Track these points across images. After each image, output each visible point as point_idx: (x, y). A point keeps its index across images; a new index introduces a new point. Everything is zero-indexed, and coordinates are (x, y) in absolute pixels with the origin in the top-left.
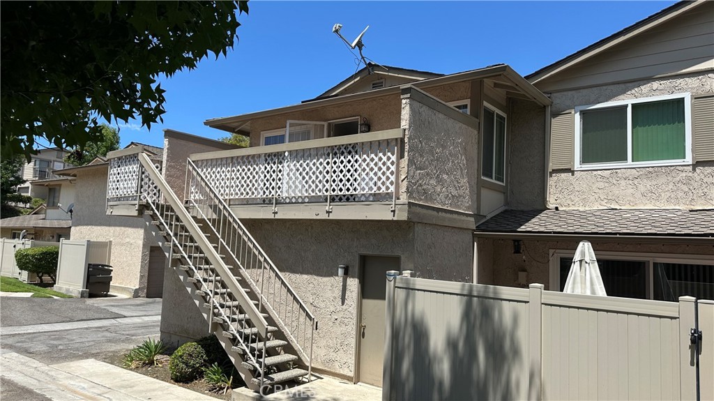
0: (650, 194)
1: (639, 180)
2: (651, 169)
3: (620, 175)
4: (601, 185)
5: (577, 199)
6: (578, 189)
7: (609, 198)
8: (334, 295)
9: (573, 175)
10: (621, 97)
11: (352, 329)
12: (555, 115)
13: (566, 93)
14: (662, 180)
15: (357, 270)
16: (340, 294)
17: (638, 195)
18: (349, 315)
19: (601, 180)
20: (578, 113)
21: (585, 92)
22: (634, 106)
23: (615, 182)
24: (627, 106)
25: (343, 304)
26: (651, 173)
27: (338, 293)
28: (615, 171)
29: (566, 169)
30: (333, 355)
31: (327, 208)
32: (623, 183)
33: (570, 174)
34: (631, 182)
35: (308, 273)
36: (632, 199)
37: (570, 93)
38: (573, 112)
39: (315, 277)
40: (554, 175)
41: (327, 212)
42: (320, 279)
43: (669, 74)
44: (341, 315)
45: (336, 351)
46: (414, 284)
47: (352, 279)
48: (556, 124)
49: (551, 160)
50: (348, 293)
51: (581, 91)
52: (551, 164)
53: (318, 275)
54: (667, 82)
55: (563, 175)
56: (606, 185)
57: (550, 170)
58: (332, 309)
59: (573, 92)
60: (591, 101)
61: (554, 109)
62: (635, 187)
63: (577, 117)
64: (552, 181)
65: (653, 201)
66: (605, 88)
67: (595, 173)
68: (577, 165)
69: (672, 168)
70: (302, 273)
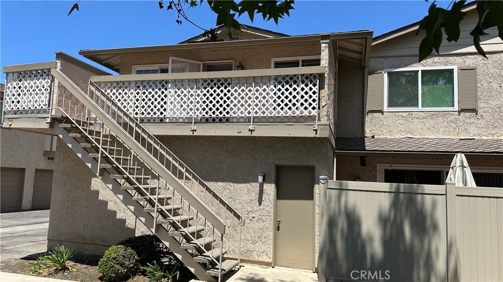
0: (433, 129)
1: (426, 119)
2: (433, 113)
3: (414, 116)
4: (402, 122)
5: (385, 131)
6: (386, 124)
7: (407, 130)
8: (251, 198)
9: (383, 114)
10: (414, 65)
11: (270, 224)
12: (371, 73)
13: (378, 59)
14: (440, 120)
15: (273, 177)
16: (258, 196)
17: (425, 129)
18: (266, 213)
19: (402, 118)
20: (386, 73)
21: (391, 59)
22: (423, 71)
23: (411, 120)
24: (418, 71)
25: (260, 204)
26: (434, 115)
27: (255, 195)
28: (411, 113)
29: (378, 111)
30: (251, 246)
31: (251, 127)
32: (416, 121)
33: (381, 114)
34: (421, 121)
35: (223, 181)
36: (422, 132)
37: (381, 59)
38: (383, 73)
39: (231, 184)
40: (369, 114)
41: (250, 130)
42: (236, 185)
43: (445, 53)
44: (258, 213)
45: (254, 242)
46: (347, 186)
47: (268, 185)
48: (372, 80)
49: (367, 104)
50: (265, 196)
51: (388, 59)
52: (367, 107)
53: (234, 182)
54: (443, 58)
55: (376, 114)
56: (405, 122)
57: (367, 111)
58: (249, 209)
59: (383, 59)
60: (395, 66)
61: (370, 69)
62: (423, 124)
63: (386, 75)
64: (368, 118)
65: (435, 133)
66: (404, 58)
67: (398, 114)
68: (386, 108)
69: (446, 113)
70: (217, 181)
